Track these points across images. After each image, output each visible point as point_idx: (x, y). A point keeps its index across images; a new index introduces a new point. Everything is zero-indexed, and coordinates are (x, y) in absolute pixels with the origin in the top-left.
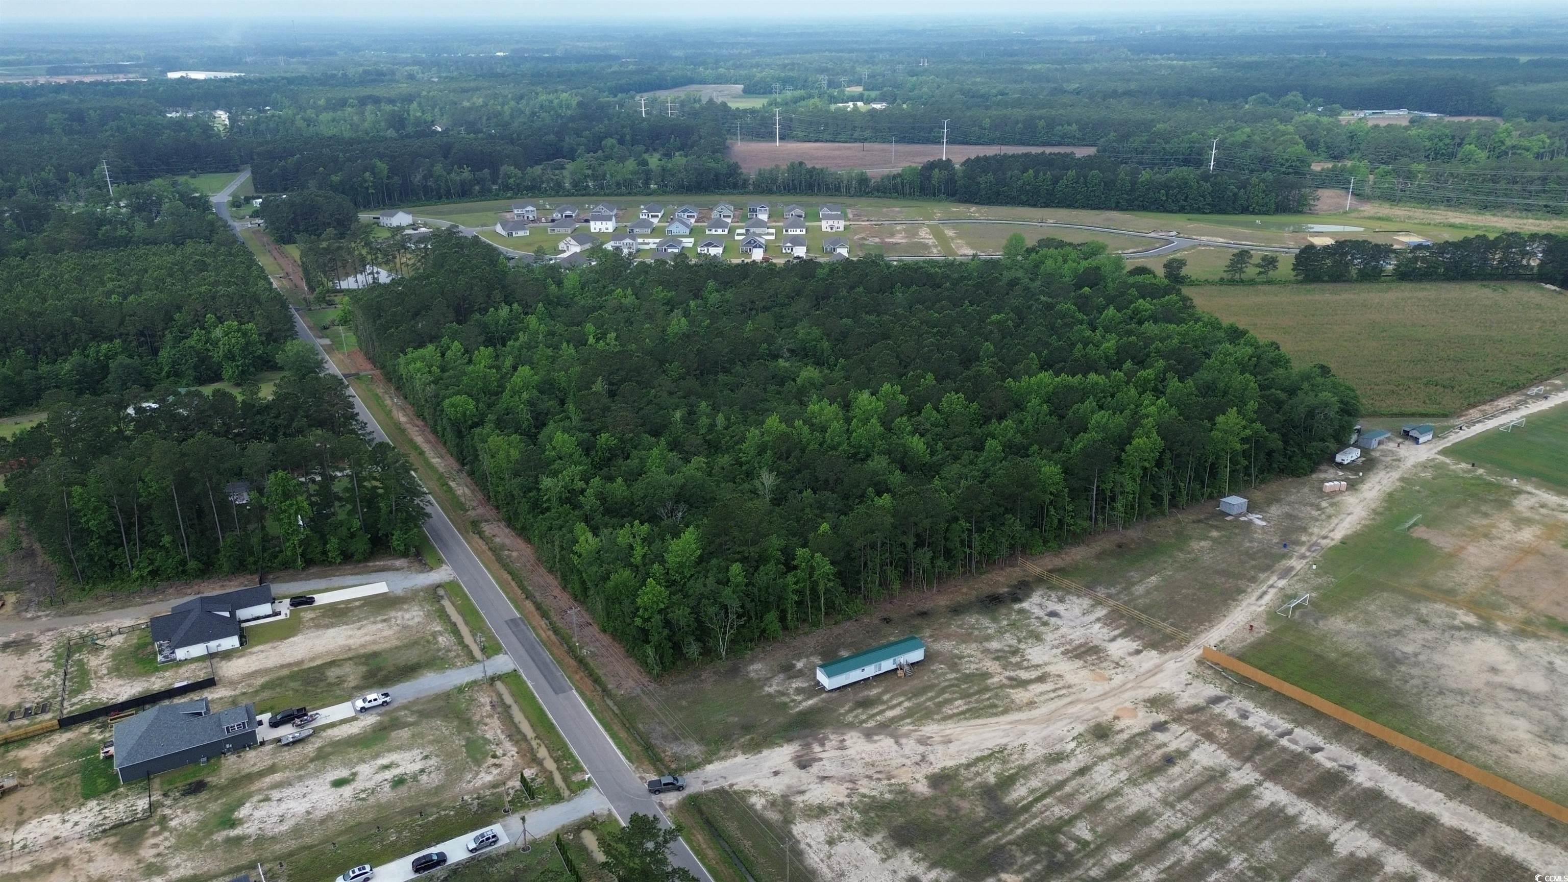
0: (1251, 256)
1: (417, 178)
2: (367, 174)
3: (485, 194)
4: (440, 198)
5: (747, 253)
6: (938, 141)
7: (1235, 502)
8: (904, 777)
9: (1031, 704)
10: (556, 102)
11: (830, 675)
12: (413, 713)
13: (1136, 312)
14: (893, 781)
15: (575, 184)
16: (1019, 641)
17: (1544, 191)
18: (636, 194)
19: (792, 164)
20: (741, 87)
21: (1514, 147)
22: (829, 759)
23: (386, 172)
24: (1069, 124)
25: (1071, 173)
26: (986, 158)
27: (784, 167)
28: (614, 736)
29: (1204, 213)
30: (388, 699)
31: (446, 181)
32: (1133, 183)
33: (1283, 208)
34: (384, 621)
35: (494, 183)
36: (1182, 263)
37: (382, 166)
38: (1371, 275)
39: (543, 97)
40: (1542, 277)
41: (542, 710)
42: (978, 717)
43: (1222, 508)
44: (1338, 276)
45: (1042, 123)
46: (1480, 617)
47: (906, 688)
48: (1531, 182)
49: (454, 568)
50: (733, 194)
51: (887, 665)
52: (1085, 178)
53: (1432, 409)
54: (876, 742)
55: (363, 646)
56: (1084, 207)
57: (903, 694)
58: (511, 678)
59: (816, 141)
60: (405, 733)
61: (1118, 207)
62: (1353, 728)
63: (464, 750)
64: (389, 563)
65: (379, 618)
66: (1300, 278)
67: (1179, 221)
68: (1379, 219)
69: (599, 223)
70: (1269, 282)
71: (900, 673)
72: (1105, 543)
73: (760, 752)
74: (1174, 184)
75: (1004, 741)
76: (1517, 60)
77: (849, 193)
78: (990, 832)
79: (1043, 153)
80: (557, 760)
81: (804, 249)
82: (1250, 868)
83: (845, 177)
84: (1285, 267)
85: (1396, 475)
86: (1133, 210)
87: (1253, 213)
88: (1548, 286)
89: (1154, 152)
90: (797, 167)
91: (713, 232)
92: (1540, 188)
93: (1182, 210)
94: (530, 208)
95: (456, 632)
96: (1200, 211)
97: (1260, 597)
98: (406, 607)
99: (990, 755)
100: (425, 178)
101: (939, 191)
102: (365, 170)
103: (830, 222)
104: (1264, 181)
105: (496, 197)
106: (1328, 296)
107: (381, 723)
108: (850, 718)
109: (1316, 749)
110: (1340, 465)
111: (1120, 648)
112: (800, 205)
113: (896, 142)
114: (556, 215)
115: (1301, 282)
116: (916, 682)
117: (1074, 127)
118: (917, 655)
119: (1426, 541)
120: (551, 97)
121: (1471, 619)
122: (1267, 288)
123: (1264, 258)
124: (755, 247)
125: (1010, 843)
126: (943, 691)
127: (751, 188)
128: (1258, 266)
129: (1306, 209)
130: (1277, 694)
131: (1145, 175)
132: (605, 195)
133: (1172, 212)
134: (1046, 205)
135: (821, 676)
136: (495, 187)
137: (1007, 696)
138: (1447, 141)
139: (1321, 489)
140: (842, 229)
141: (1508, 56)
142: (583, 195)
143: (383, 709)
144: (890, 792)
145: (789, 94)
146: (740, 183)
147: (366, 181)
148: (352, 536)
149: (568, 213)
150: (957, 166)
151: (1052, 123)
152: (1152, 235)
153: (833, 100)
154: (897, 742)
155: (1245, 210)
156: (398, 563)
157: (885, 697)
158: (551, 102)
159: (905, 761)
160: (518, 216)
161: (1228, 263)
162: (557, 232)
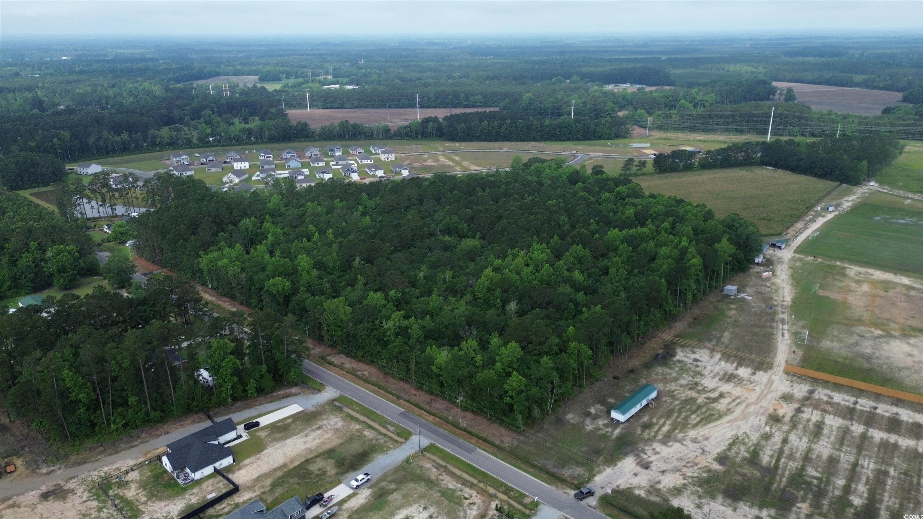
1: (91, 141)
2: (56, 140)
3: (139, 149)
4: (108, 153)
5: (349, 176)
6: (414, 106)
7: (731, 288)
8: (703, 462)
9: (729, 411)
10: (140, 88)
11: (624, 413)
12: (391, 482)
14: (699, 466)
15: (201, 140)
16: (693, 377)
17: (734, 122)
18: (244, 144)
20: (257, 77)
21: (701, 101)
22: (656, 460)
23: (69, 137)
24: (477, 95)
25: (508, 122)
27: (336, 123)
28: (529, 473)
29: (580, 140)
30: (369, 477)
31: (112, 142)
32: (542, 126)
33: (617, 136)
34: (319, 428)
35: (145, 142)
37: (66, 134)
38: (688, 168)
39: (130, 86)
40: (764, 163)
41: (469, 464)
42: (709, 422)
43: (725, 292)
44: (674, 169)
45: (462, 95)
46: (883, 330)
47: (660, 414)
48: (728, 117)
49: (335, 387)
50: (307, 141)
51: (644, 402)
52: (516, 124)
53: (772, 232)
54: (671, 446)
55: (318, 446)
56: (516, 140)
57: (661, 417)
58: (431, 448)
59: (331, 108)
60: (396, 497)
61: (535, 140)
62: (881, 394)
63: (442, 498)
64: (288, 391)
65: (314, 427)
66: (657, 171)
67: (569, 145)
68: (664, 139)
69: (239, 163)
70: (643, 174)
71: (651, 405)
72: (687, 319)
73: (616, 465)
74: (563, 126)
75: (734, 432)
76: (660, 58)
77: (378, 138)
78: (772, 483)
79: (486, 111)
80: (504, 493)
81: (382, 172)
83: (376, 129)
84: (650, 167)
85: (785, 266)
87: (604, 139)
88: (768, 167)
89: (534, 109)
90: (344, 124)
91: (316, 165)
92: (731, 120)
93: (568, 139)
94: (184, 157)
95: (370, 427)
96: (577, 139)
97: (783, 335)
98: (324, 417)
99: (734, 441)
100: (96, 140)
101: (433, 135)
102: (54, 137)
103: (387, 155)
104: (607, 121)
105: (148, 151)
106: (676, 180)
107: (375, 493)
108: (646, 435)
109: (876, 408)
110: (758, 264)
111: (744, 372)
112: (361, 146)
113: (390, 107)
114: (203, 160)
115: (658, 173)
116: (662, 409)
117: (480, 97)
118: (654, 395)
119: (827, 297)
120: (136, 85)
121: (880, 332)
122: (643, 177)
123: (640, 162)
124: (353, 172)
125: (785, 487)
126: (680, 412)
127: (317, 137)
128: (637, 166)
129: (628, 136)
130: (834, 384)
131: (547, 122)
132: (223, 146)
133: (563, 140)
134: (496, 140)
135: (615, 415)
136: (145, 144)
137: (714, 409)
138: (670, 99)
139: (761, 277)
140: (394, 159)
141: (657, 56)
142: (208, 147)
143: (369, 484)
144: (703, 472)
145: (292, 81)
146: (310, 135)
147: (54, 145)
148: (262, 377)
149: (211, 158)
150: (441, 120)
151: (468, 95)
152: (563, 153)
153: (322, 83)
154: (682, 444)
155: (600, 138)
156: (294, 390)
157: (654, 420)
158: (137, 88)
159: (696, 454)
160: (177, 162)
161: (623, 165)
162: (212, 171)
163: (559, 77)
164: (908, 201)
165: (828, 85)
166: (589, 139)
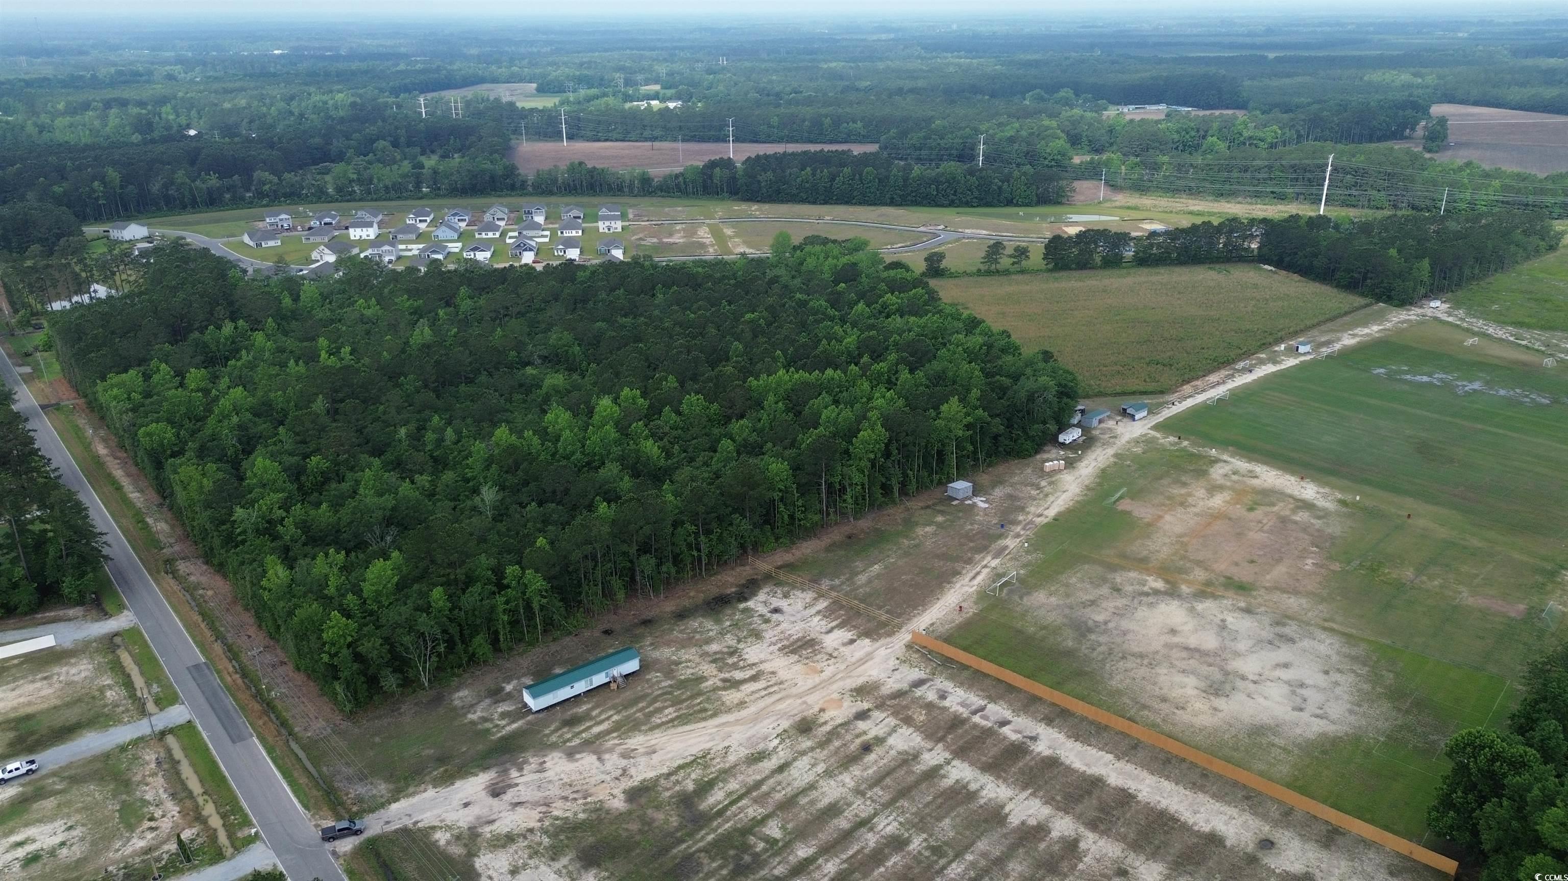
0: (1004, 248)
1: (155, 187)
2: (96, 183)
3: (238, 202)
4: (184, 207)
5: (518, 257)
6: (725, 140)
7: (961, 486)
8: (601, 794)
9: (742, 704)
10: (331, 102)
11: (534, 696)
12: (63, 779)
13: (885, 306)
14: (589, 799)
15: (339, 190)
16: (739, 641)
17: (1271, 179)
18: (406, 198)
19: (572, 164)
20: (534, 85)
21: (1250, 138)
22: (526, 783)
23: (118, 181)
24: (854, 122)
25: (847, 170)
26: (766, 157)
27: (563, 166)
28: (292, 783)
29: (973, 206)
30: (33, 767)
31: (191, 189)
32: (905, 180)
33: (1044, 200)
34: (45, 678)
35: (248, 190)
36: (941, 256)
37: (113, 174)
38: (1113, 262)
39: (317, 98)
40: (1261, 258)
41: (214, 763)
42: (686, 724)
43: (950, 493)
44: (1083, 264)
45: (828, 121)
46: (1167, 581)
47: (617, 701)
48: (1259, 170)
49: (136, 614)
50: (510, 196)
51: (599, 679)
52: (861, 175)
53: (1151, 386)
54: (577, 760)
55: (14, 709)
56: (861, 203)
57: (613, 707)
58: (186, 731)
59: (606, 140)
60: (49, 804)
61: (892, 203)
62: (1040, 699)
63: (117, 815)
64: (61, 613)
65: (39, 676)
66: (1050, 266)
67: (950, 215)
68: (1129, 208)
69: (358, 230)
70: (1022, 272)
71: (613, 686)
72: (836, 535)
73: (453, 784)
74: (943, 179)
75: (708, 746)
76: (1266, 57)
77: (632, 194)
78: (681, 841)
79: (822, 151)
80: (224, 816)
81: (577, 251)
82: (927, 848)
83: (627, 177)
84: (1036, 257)
85: (1110, 451)
86: (907, 205)
87: (1017, 205)
88: (1266, 267)
89: (931, 148)
90: (577, 167)
91: (484, 236)
92: (1266, 176)
93: (951, 204)
94: (283, 216)
95: (128, 684)
96: (968, 204)
97: (974, 578)
98: (73, 661)
99: (692, 762)
100: (166, 186)
101: (722, 190)
102: (94, 178)
103: (607, 223)
104: (1025, 174)
105: (251, 204)
106: (1074, 284)
107: (23, 794)
108: (554, 738)
109: (1004, 723)
110: (1063, 445)
111: (835, 639)
112: (578, 205)
113: (683, 141)
114: (314, 223)
115: (1051, 271)
116: (628, 693)
117: (859, 124)
118: (632, 665)
119: (1129, 513)
120: (325, 98)
121: (1159, 585)
122: (1020, 277)
123: (1017, 249)
124: (525, 250)
125: (700, 850)
126: (655, 700)
127: (530, 189)
128: (1010, 256)
129: (1064, 200)
130: (977, 672)
131: (917, 170)
132: (372, 200)
133: (942, 206)
134: (826, 202)
135: (527, 698)
136: (248, 195)
137: (719, 699)
138: (1193, 133)
139: (1042, 469)
140: (620, 230)
141: (1259, 53)
142: (348, 201)
143: (28, 778)
144: (584, 811)
145: (583, 92)
146: (518, 185)
147: (94, 191)
148: (15, 586)
149: (327, 220)
150: (738, 165)
151: (837, 121)
152: (922, 229)
153: (628, 98)
154: (599, 759)
155: (1010, 203)
156: (71, 612)
157: (594, 713)
158: (326, 103)
159: (603, 777)
160: (271, 224)
161: (983, 254)
162: (311, 241)
163: (1038, 91)
164: (1471, 341)
165: (1549, 112)
166: (989, 205)
